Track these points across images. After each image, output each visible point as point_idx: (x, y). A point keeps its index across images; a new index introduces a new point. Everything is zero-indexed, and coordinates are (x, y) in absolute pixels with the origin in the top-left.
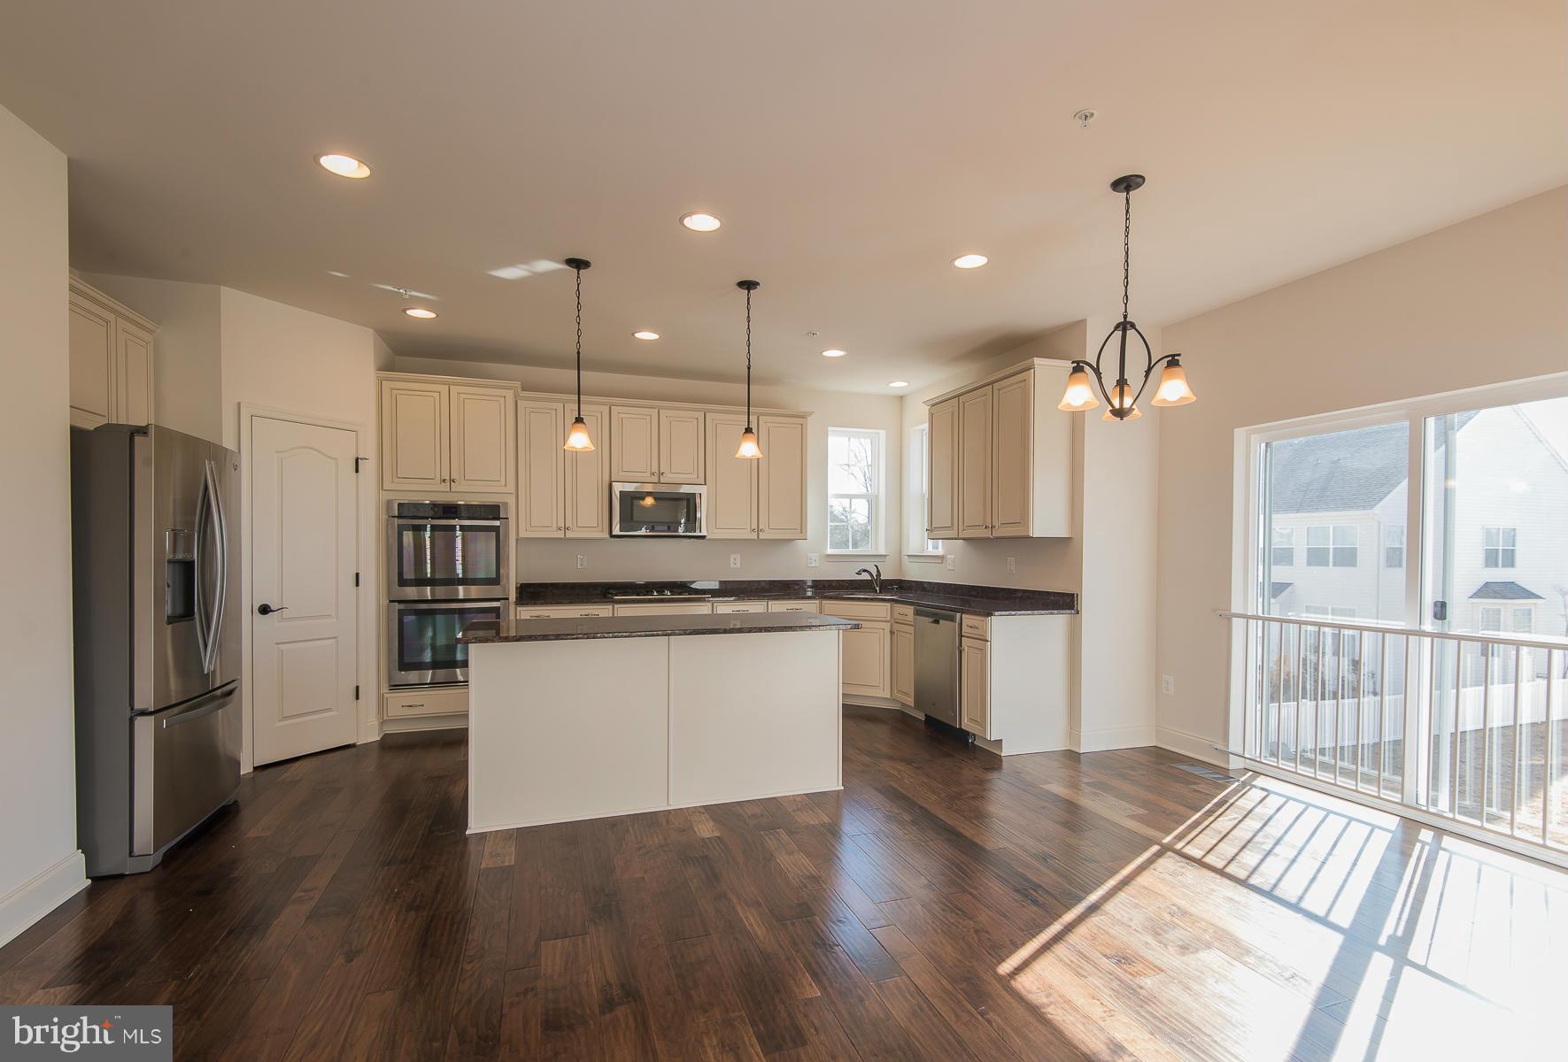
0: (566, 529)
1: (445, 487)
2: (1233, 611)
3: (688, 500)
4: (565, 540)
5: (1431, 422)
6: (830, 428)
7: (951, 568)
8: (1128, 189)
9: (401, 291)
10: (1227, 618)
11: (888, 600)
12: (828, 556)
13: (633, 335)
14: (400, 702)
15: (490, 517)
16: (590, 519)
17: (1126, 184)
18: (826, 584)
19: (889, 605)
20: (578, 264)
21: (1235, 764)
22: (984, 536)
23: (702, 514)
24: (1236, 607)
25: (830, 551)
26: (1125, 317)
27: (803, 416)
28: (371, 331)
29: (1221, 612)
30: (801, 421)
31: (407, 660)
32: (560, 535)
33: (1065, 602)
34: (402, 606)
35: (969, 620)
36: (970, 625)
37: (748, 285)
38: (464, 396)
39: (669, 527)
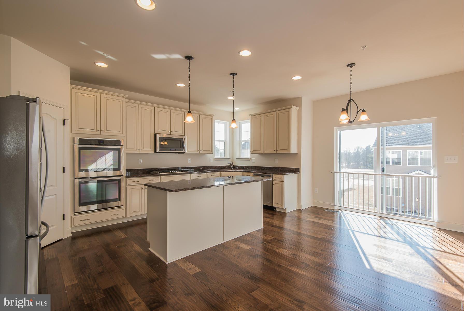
0: (139, 149)
1: (99, 133)
2: (334, 171)
3: (181, 141)
4: (139, 153)
5: (381, 128)
6: (215, 120)
7: (253, 162)
8: (351, 66)
9: (105, 55)
10: (333, 173)
11: (242, 171)
12: (215, 159)
13: (176, 84)
14: (78, 219)
15: (117, 145)
16: (148, 147)
17: (350, 65)
18: (215, 167)
19: (242, 173)
20: (189, 58)
21: (336, 208)
22: (275, 153)
23: (185, 145)
24: (335, 171)
25: (216, 157)
26: (351, 98)
27: (211, 116)
28: (69, 68)
29: (332, 172)
30: (211, 117)
31: (82, 202)
32: (137, 152)
33: (297, 170)
34: (80, 180)
35: (275, 176)
36: (277, 177)
37: (234, 74)
38: (107, 98)
39: (175, 149)
